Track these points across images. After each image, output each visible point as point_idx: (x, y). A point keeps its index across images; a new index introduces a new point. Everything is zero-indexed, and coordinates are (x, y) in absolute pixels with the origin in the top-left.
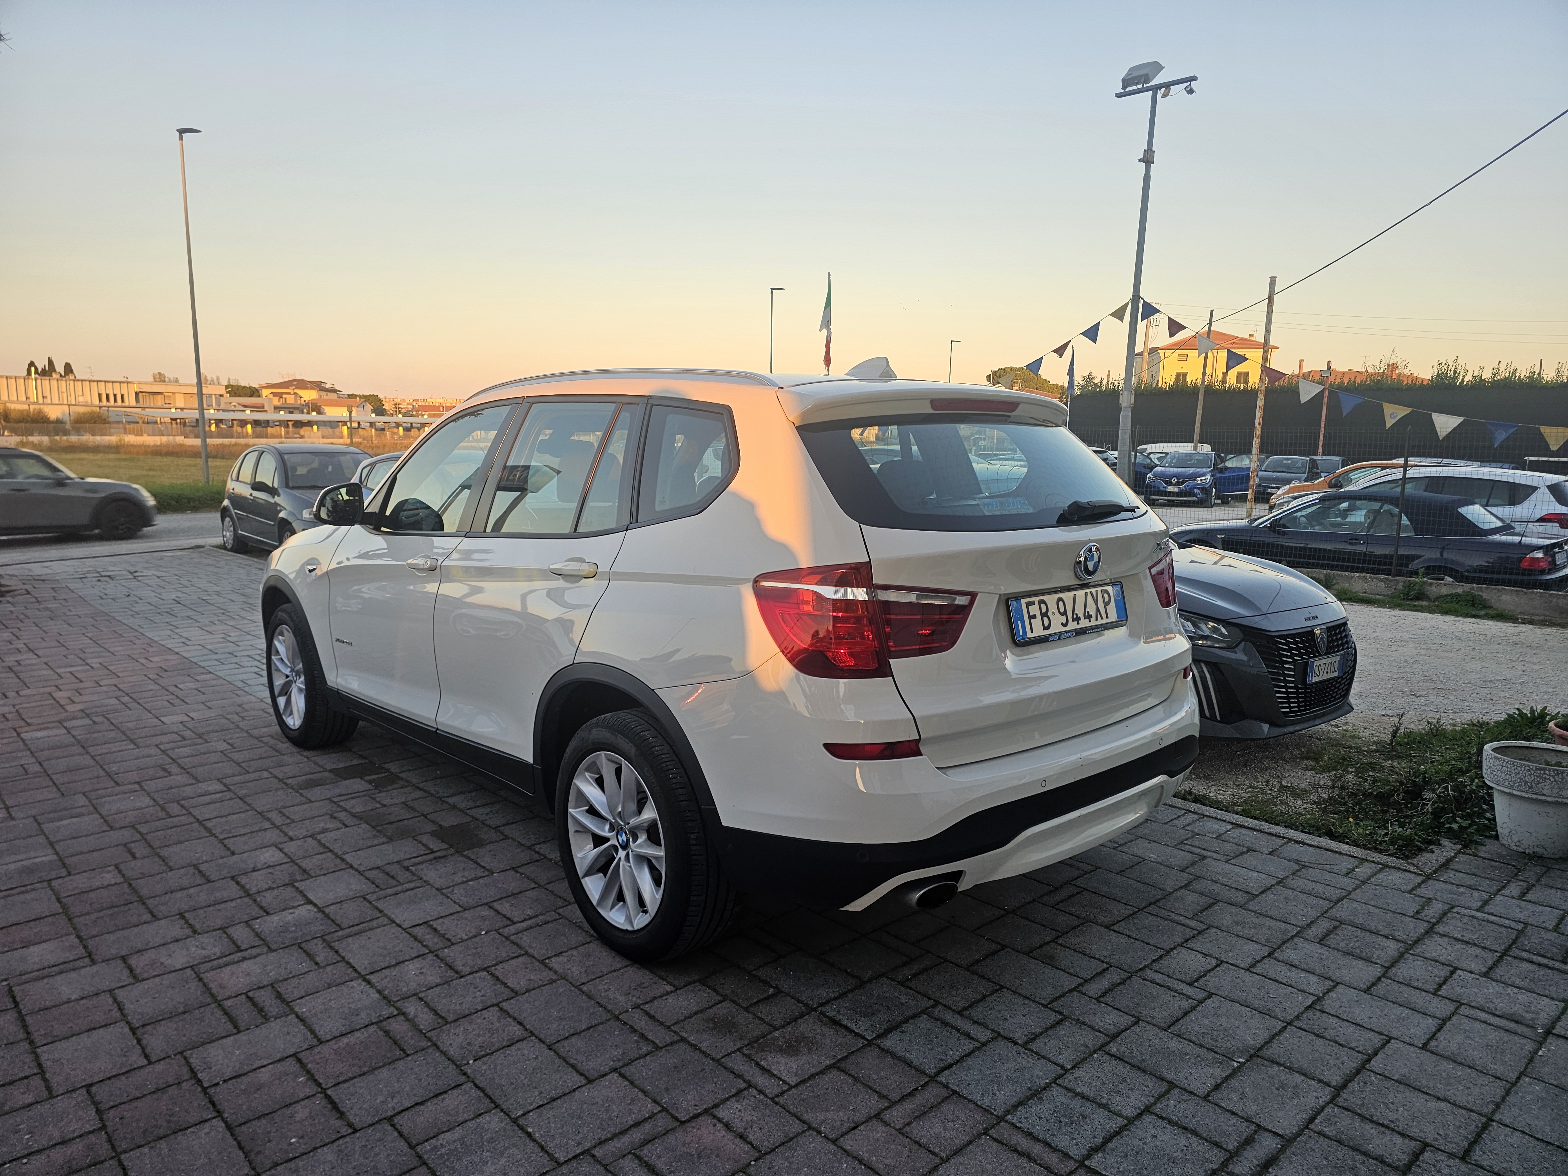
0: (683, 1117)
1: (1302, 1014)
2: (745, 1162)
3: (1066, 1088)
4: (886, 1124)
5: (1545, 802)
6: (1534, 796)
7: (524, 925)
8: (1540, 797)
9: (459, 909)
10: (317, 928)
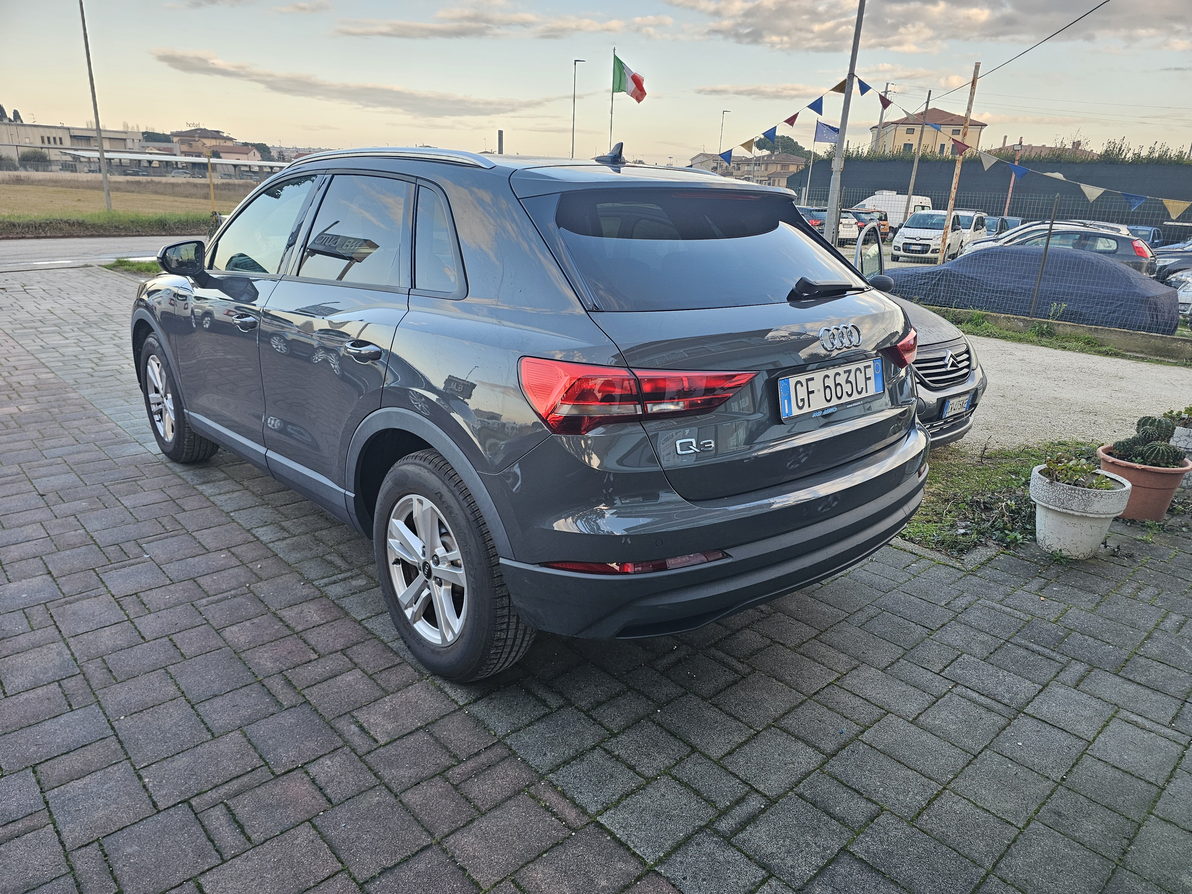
0: (278, 771)
1: (823, 689)
2: (314, 812)
3: (605, 750)
4: (447, 780)
5: (1073, 515)
6: (1065, 511)
7: (216, 598)
8: (1069, 512)
9: (168, 582)
10: (44, 595)
